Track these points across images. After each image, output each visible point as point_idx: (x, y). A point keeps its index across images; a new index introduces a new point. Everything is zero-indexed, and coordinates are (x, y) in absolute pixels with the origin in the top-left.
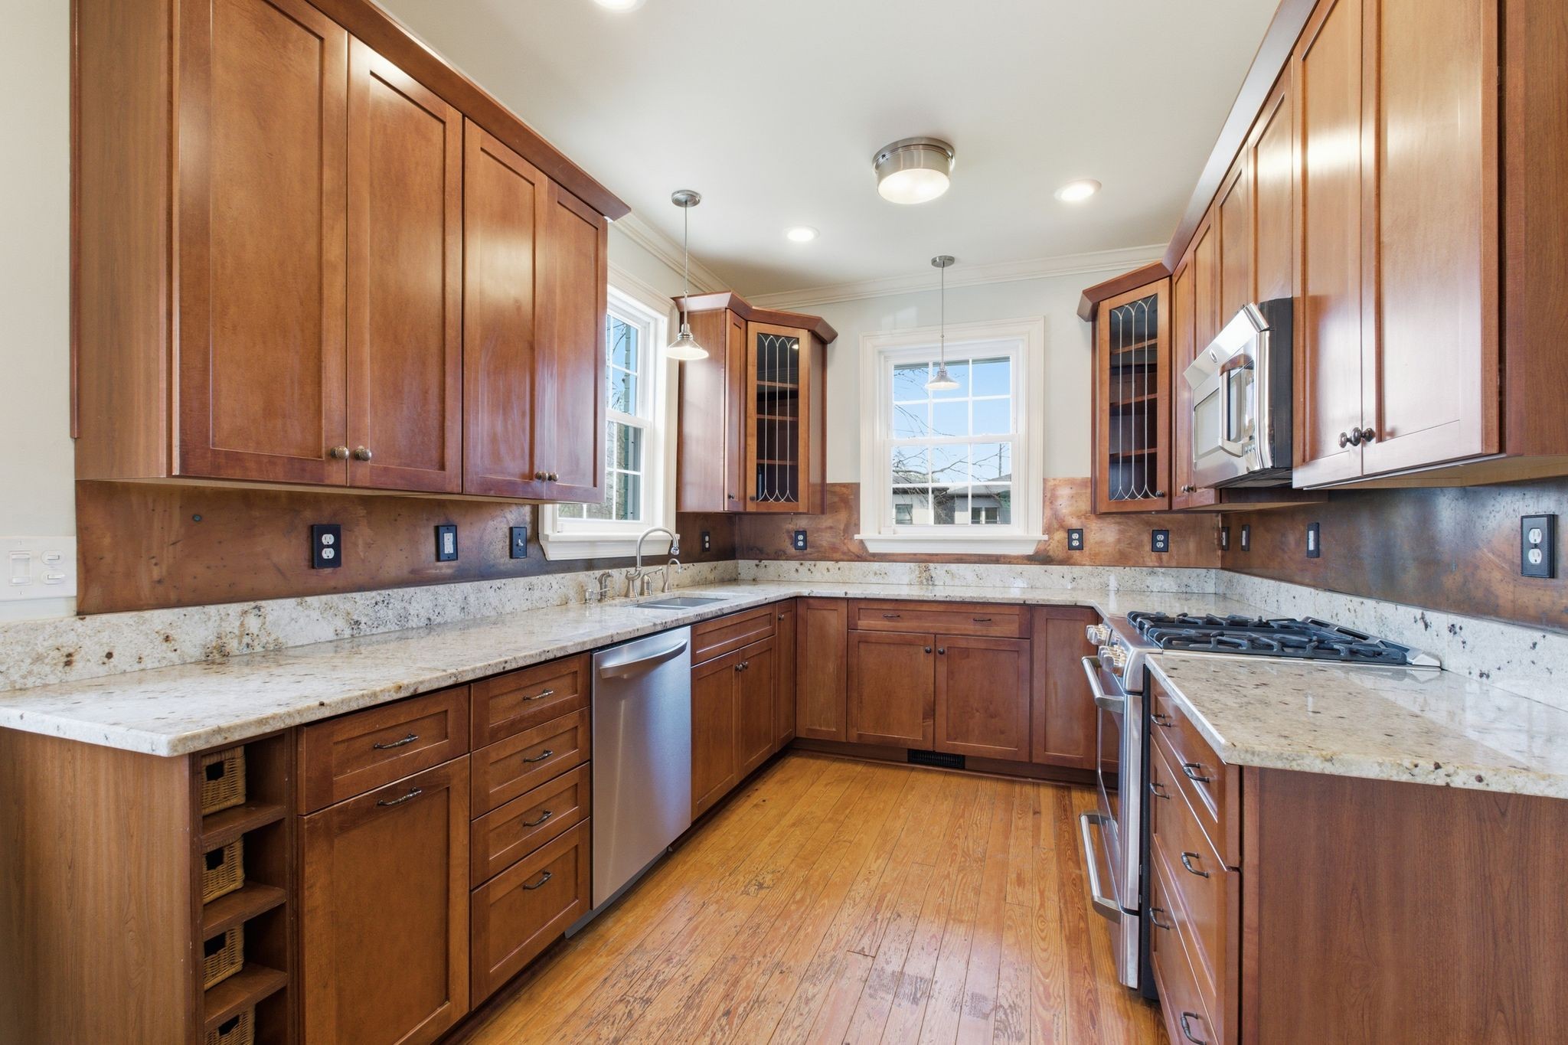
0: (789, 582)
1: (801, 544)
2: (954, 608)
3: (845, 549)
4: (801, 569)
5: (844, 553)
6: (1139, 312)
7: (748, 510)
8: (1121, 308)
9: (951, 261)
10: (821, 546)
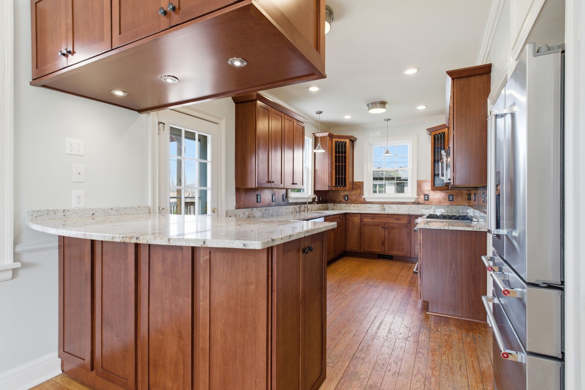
0: (343, 210)
1: (346, 199)
2: (389, 216)
3: (359, 200)
4: (346, 206)
5: (359, 202)
6: (441, 135)
7: (333, 190)
8: (436, 135)
9: (390, 119)
10: (352, 199)
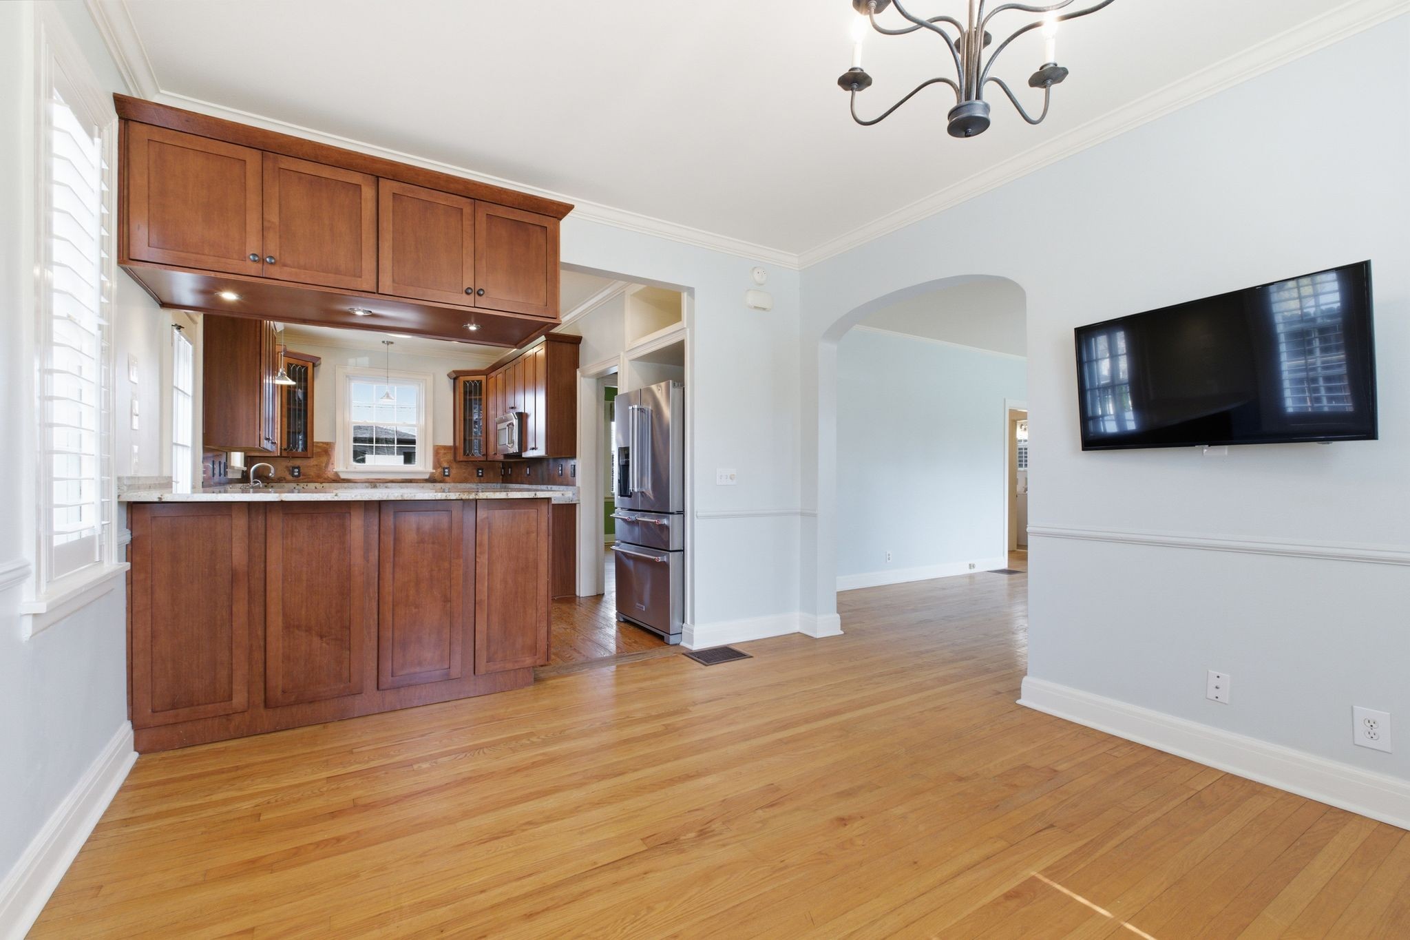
1: (296, 474)
3: (325, 476)
4: (297, 487)
5: (325, 479)
6: (475, 385)
7: (283, 455)
8: (468, 381)
9: (392, 343)
10: (310, 475)
